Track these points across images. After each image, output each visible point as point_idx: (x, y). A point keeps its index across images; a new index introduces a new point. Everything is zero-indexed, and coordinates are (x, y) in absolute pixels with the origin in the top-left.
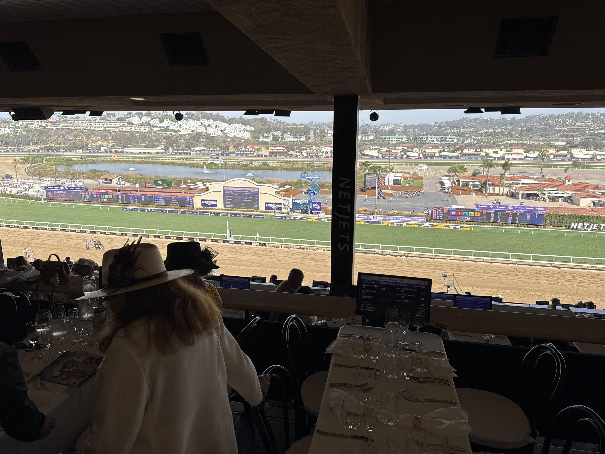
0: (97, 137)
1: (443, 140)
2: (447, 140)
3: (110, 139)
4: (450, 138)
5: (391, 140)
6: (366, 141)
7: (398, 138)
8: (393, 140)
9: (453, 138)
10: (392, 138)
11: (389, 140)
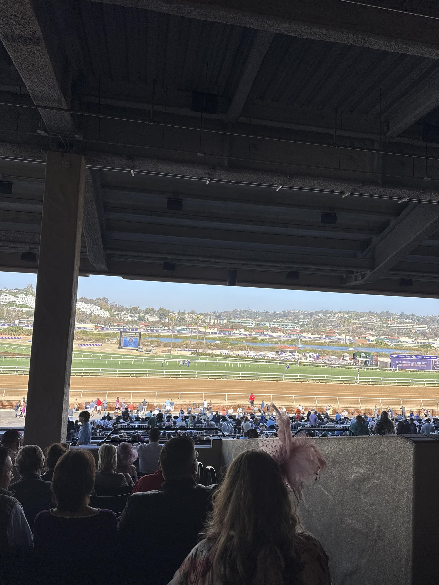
4: (291, 326)
6: (220, 324)
7: (250, 323)
10: (245, 323)
11: (242, 324)
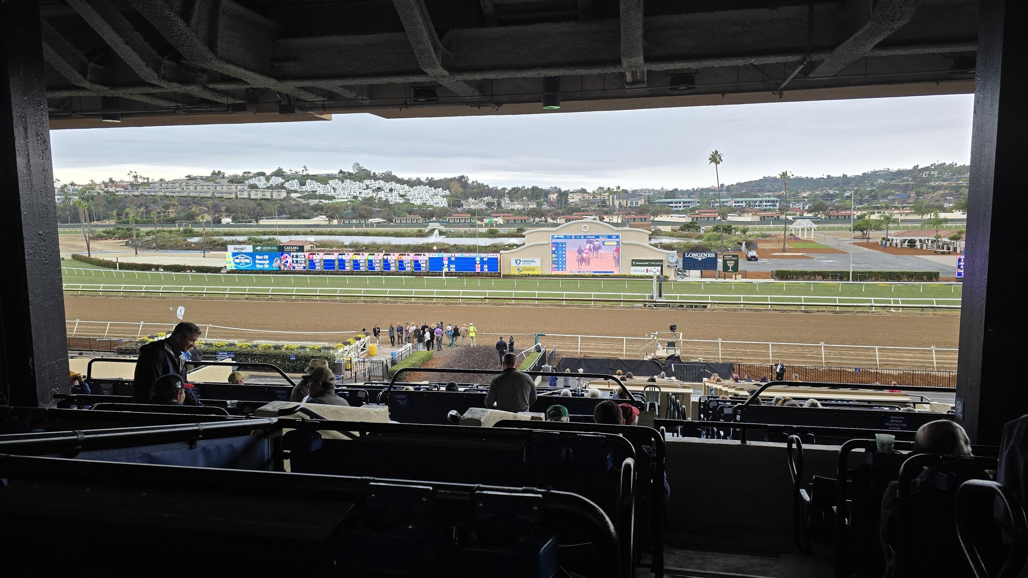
0: (202, 208)
1: (757, 204)
2: (764, 204)
3: (223, 210)
4: (769, 202)
5: (674, 205)
6: (634, 208)
7: (686, 202)
8: (678, 205)
9: (773, 201)
10: (676, 203)
11: (671, 205)
